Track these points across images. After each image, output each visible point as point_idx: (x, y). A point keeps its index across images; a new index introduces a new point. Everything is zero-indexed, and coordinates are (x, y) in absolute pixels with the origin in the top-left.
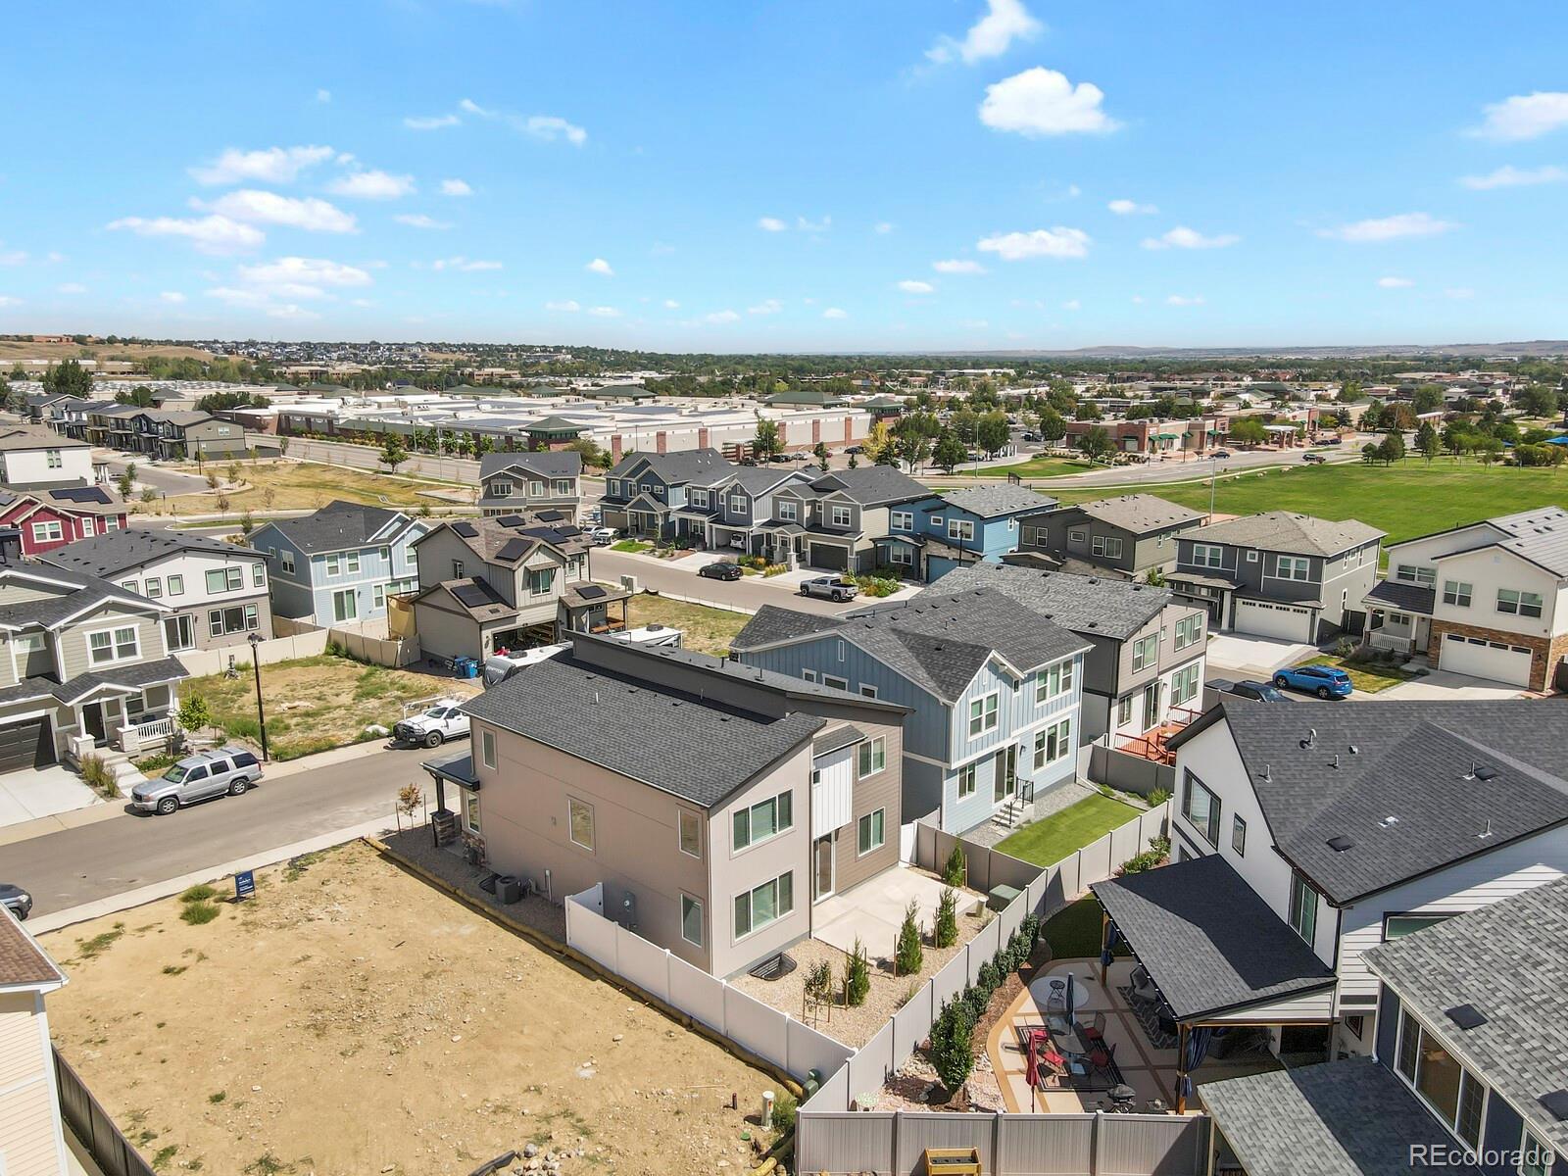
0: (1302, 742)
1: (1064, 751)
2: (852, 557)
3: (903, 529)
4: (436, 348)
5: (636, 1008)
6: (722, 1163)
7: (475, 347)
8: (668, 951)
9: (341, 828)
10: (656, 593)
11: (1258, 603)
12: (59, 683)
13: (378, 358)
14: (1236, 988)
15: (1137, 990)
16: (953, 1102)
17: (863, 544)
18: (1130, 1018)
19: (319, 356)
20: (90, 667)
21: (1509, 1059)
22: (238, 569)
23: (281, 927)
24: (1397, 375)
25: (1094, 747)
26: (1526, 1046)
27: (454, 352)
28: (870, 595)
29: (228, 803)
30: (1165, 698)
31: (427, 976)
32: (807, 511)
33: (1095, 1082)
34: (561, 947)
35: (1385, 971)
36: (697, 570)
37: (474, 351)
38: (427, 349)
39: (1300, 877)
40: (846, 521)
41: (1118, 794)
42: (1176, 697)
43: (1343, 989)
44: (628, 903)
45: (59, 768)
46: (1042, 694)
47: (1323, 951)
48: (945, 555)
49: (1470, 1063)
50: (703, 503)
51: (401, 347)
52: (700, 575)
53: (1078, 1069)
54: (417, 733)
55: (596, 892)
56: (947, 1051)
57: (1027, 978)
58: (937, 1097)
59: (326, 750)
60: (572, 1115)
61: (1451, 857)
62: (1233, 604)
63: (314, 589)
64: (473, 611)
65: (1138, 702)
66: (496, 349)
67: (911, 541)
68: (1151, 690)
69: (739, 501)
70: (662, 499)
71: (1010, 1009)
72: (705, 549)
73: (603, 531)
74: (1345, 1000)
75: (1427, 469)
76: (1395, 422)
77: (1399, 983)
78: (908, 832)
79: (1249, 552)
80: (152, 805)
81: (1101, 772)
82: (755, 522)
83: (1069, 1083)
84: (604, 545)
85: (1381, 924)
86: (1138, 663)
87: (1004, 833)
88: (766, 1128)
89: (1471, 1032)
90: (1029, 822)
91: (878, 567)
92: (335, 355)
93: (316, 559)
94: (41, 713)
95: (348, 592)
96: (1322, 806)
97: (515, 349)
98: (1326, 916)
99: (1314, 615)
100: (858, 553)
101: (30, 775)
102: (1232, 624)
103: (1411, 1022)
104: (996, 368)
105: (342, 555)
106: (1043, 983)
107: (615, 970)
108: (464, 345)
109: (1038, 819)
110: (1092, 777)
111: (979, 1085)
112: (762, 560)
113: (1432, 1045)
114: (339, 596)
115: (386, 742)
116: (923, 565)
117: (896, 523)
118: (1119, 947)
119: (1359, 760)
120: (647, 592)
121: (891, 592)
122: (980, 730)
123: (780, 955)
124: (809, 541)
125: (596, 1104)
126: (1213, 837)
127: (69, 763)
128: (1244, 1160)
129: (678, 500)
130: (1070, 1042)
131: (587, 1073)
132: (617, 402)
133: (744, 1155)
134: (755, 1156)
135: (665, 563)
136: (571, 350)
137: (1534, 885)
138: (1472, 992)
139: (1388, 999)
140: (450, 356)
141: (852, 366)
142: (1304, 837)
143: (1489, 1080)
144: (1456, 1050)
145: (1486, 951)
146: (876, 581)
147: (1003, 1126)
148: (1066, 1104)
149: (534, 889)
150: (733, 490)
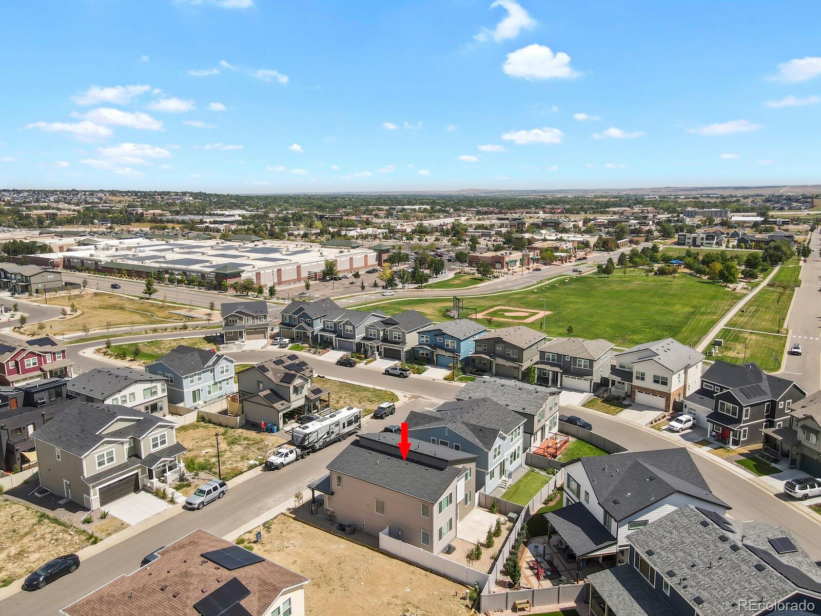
0: (603, 469)
1: (518, 457)
2: (403, 354)
3: (425, 342)
4: (113, 193)
5: (412, 568)
6: (460, 612)
7: (136, 193)
8: (421, 549)
9: (269, 509)
10: (323, 377)
11: (570, 377)
12: (142, 459)
13: (78, 200)
14: (591, 545)
15: (560, 546)
16: (516, 586)
17: (407, 348)
18: (558, 555)
19: (43, 200)
20: (152, 451)
21: (660, 563)
22: (156, 387)
23: (279, 551)
24: (607, 209)
25: (527, 453)
26: (663, 559)
27: (124, 196)
28: (415, 373)
29: (218, 502)
30: (547, 429)
31: (339, 564)
32: (381, 333)
33: (553, 577)
34: (378, 549)
35: (631, 541)
36: (335, 361)
37: (135, 195)
38: (107, 194)
39: (606, 512)
40: (399, 338)
41: (537, 470)
42: (550, 429)
43: (619, 544)
44: (400, 533)
45: (143, 492)
46: (512, 440)
47: (613, 533)
48: (445, 354)
49: (651, 564)
50: (331, 327)
51: (92, 193)
52: (337, 364)
53: (549, 573)
54: (275, 464)
55: (387, 530)
56: (515, 572)
57: (526, 544)
58: (511, 586)
59: (240, 474)
60: (411, 603)
61: (645, 506)
62: (561, 377)
63: (185, 391)
64: (274, 405)
65: (539, 433)
66: (148, 194)
67: (430, 349)
68: (543, 429)
69: (349, 328)
70: (311, 325)
71: (524, 555)
72: (333, 349)
73: (284, 341)
74: (620, 547)
75: (623, 279)
76: (609, 246)
77: (634, 545)
78: (477, 495)
79: (566, 357)
80: (196, 506)
81: (529, 461)
82: (356, 337)
83: (546, 577)
84: (285, 347)
85: (628, 525)
86: (539, 421)
87: (504, 491)
88: (468, 601)
89: (651, 557)
90: (510, 485)
91: (415, 359)
92: (52, 198)
93: (185, 378)
94: (135, 472)
95: (197, 390)
96: (610, 489)
97: (160, 194)
98: (614, 524)
99: (591, 381)
100: (405, 352)
101: (133, 495)
102: (561, 385)
103: (637, 553)
104: (420, 205)
105: (195, 375)
106: (532, 545)
107: (400, 556)
108: (129, 192)
109: (513, 483)
110: (526, 464)
111: (523, 582)
112: (363, 356)
113: (642, 560)
114: (194, 392)
115: (260, 468)
116: (435, 358)
117: (422, 340)
118: (554, 532)
119: (619, 473)
120: (319, 376)
121: (424, 371)
122: (496, 457)
123: (449, 545)
124: (383, 347)
125: (416, 600)
126: (578, 496)
127: (148, 490)
128: (601, 594)
129: (318, 326)
130: (545, 565)
131: (408, 590)
132: (244, 244)
133: (464, 609)
134: (467, 609)
135: (316, 357)
136: (192, 194)
137: (664, 515)
138: (651, 546)
139: (632, 549)
140: (121, 198)
141: (346, 203)
142: (606, 500)
143: (656, 569)
144: (648, 561)
145: (654, 534)
146: (417, 366)
147: (535, 592)
148: (547, 584)
149: (359, 529)
150: (347, 323)
